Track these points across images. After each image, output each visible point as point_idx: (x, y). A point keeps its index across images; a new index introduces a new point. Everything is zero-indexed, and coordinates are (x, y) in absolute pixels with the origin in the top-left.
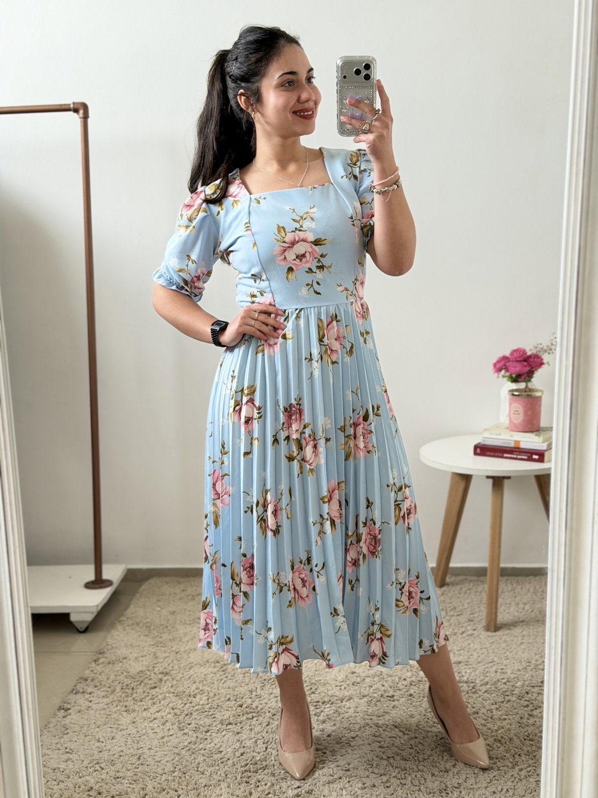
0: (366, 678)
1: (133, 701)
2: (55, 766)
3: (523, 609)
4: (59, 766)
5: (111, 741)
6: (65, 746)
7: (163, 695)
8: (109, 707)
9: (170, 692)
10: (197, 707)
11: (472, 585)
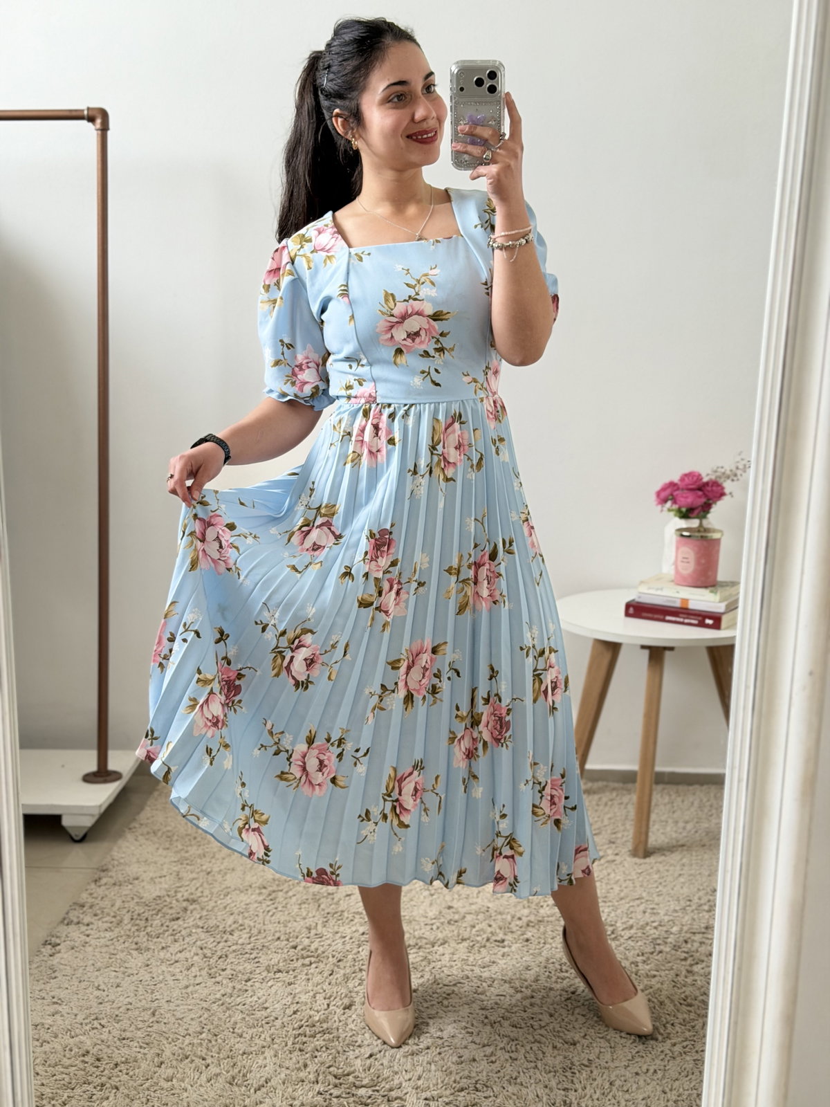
0: (467, 916)
1: (146, 937)
2: (39, 1021)
3: (684, 828)
4: (43, 1021)
5: (115, 990)
6: (52, 994)
7: (188, 930)
8: (113, 944)
9: (198, 927)
10: (234, 948)
11: (614, 794)
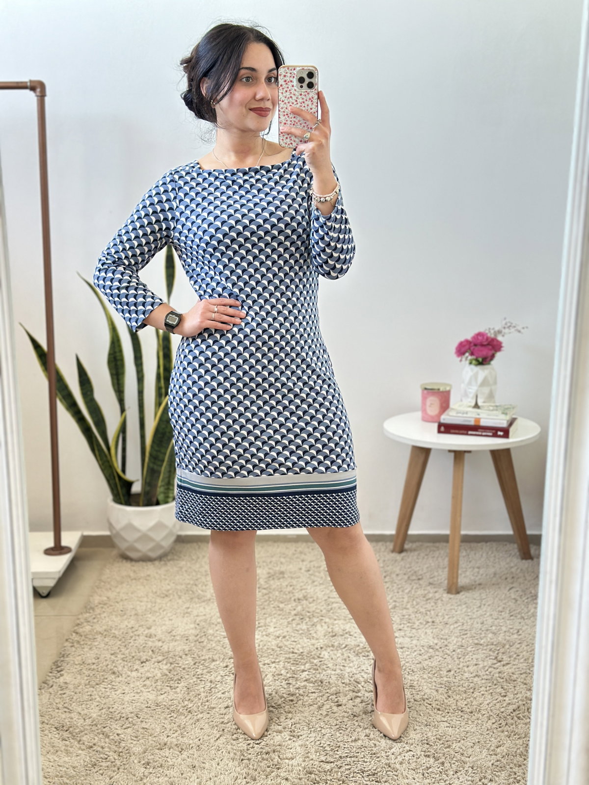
3: (478, 572)
11: (428, 550)
